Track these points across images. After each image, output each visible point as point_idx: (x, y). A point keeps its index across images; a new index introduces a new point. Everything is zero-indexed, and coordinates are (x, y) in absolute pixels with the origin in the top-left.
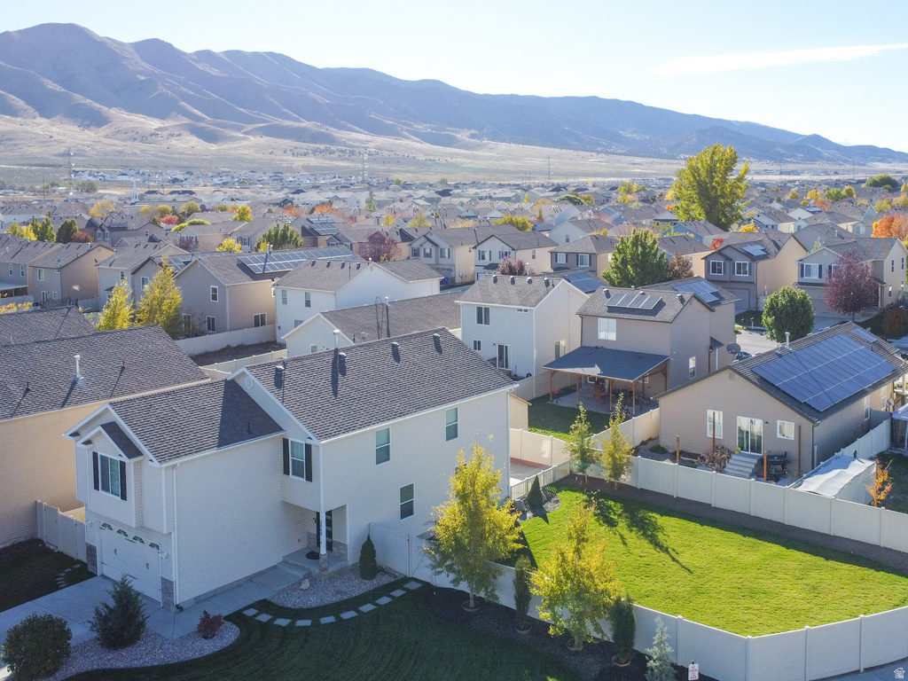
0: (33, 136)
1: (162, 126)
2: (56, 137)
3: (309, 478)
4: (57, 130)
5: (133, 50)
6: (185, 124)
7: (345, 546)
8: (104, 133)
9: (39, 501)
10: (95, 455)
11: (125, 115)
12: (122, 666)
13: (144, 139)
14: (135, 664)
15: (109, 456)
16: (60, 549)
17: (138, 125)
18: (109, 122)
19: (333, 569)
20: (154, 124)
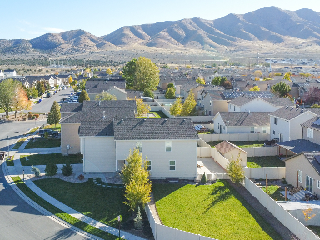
0: (255, 47)
1: (305, 42)
2: (263, 47)
4: (264, 45)
5: (296, 14)
6: (314, 41)
8: (281, 45)
11: (290, 38)
13: (296, 47)
17: (295, 42)
18: (284, 41)
20: (301, 41)
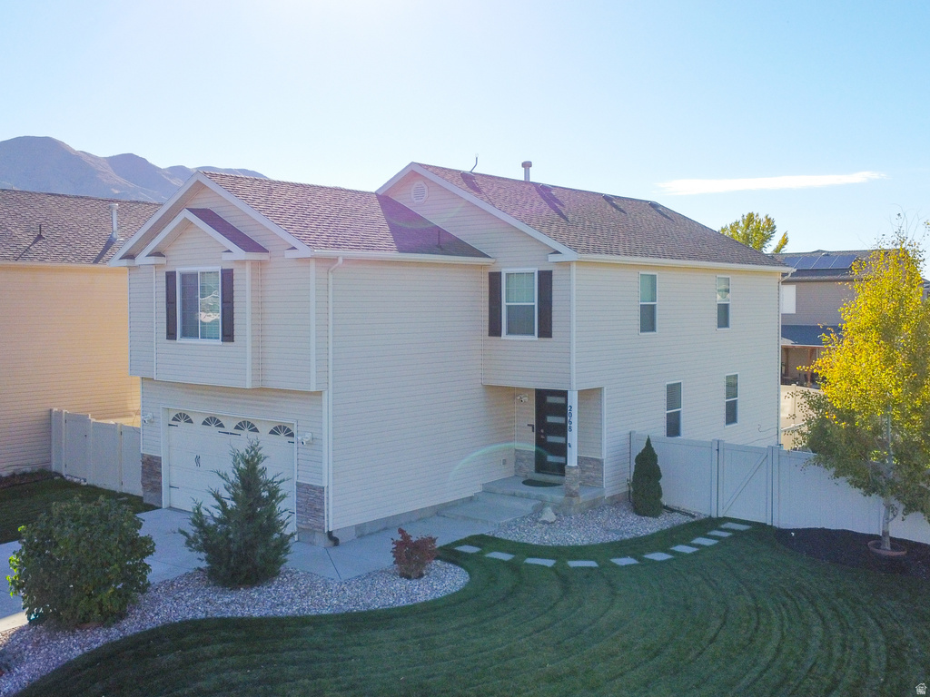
3: (546, 332)
5: (107, 165)
7: (600, 462)
9: (55, 409)
10: (170, 277)
12: (256, 615)
14: (283, 611)
15: (198, 269)
16: (90, 482)
19: (585, 497)
